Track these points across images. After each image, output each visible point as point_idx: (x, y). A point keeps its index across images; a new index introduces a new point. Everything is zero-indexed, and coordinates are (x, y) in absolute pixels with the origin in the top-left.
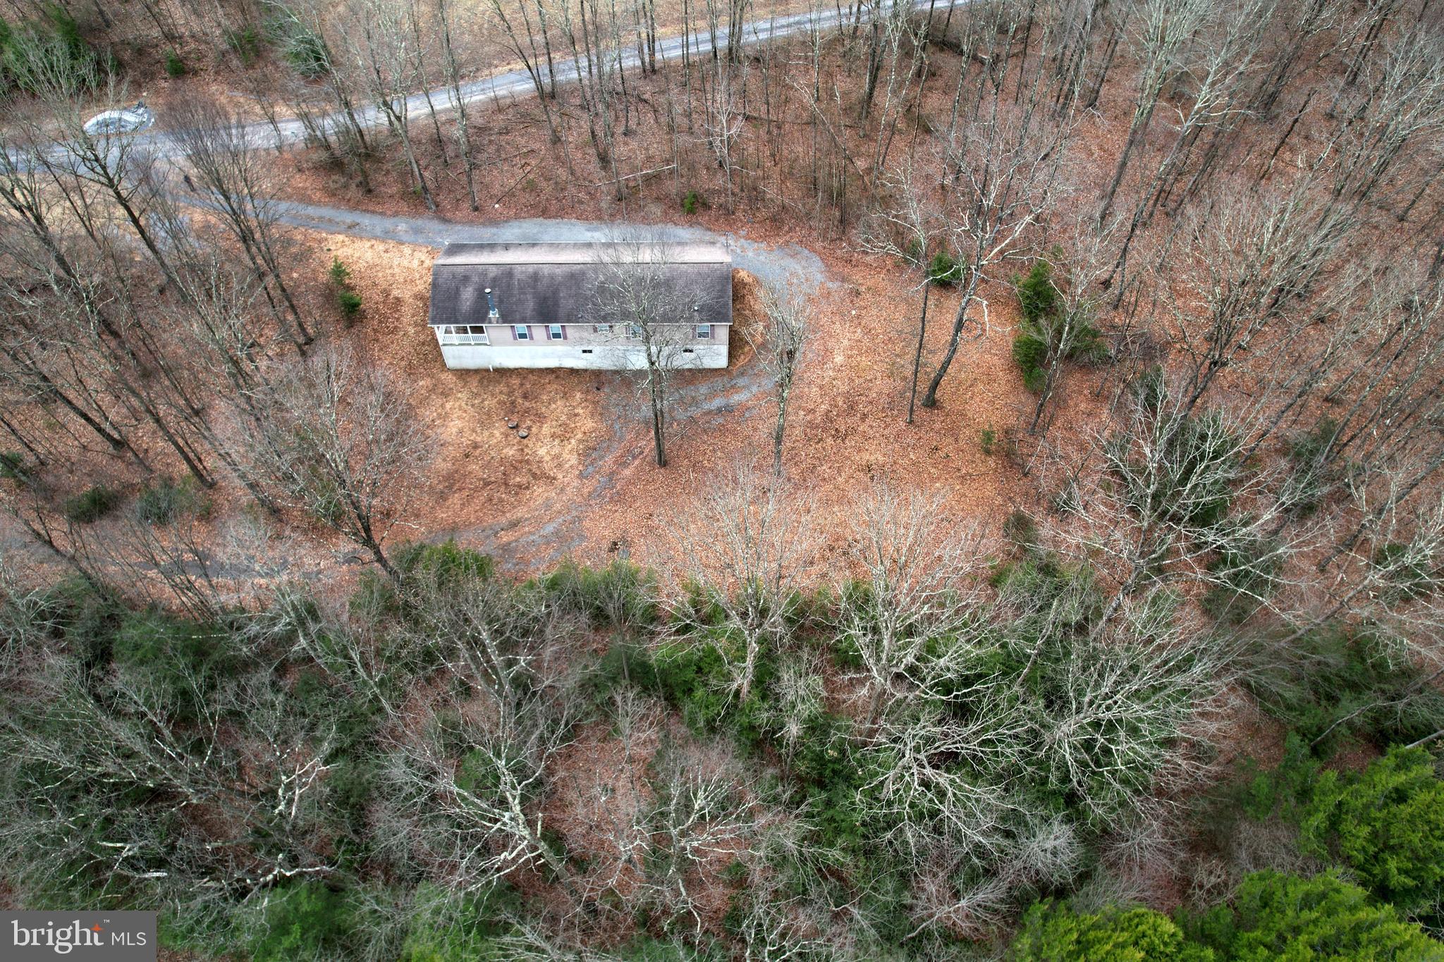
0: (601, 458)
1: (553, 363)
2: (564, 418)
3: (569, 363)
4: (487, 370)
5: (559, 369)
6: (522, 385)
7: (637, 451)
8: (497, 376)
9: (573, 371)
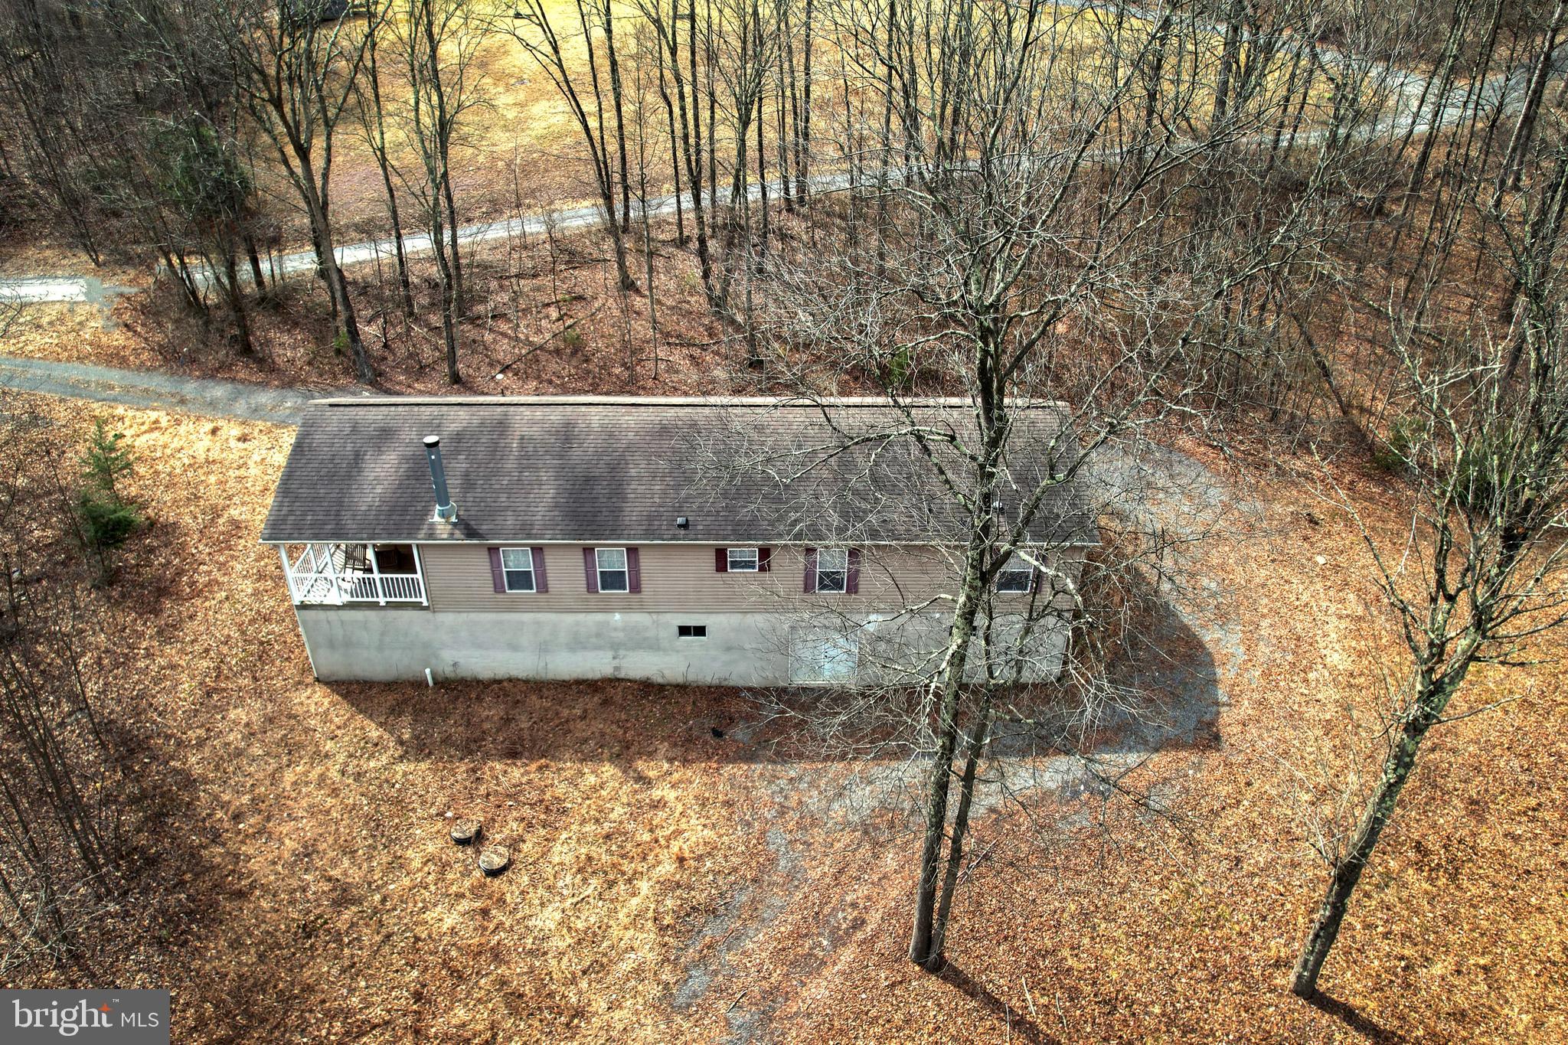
0: (734, 939)
1: (596, 664)
2: (618, 812)
3: (641, 665)
4: (419, 684)
5: (613, 682)
6: (507, 720)
7: (844, 918)
8: (443, 698)
9: (648, 689)
